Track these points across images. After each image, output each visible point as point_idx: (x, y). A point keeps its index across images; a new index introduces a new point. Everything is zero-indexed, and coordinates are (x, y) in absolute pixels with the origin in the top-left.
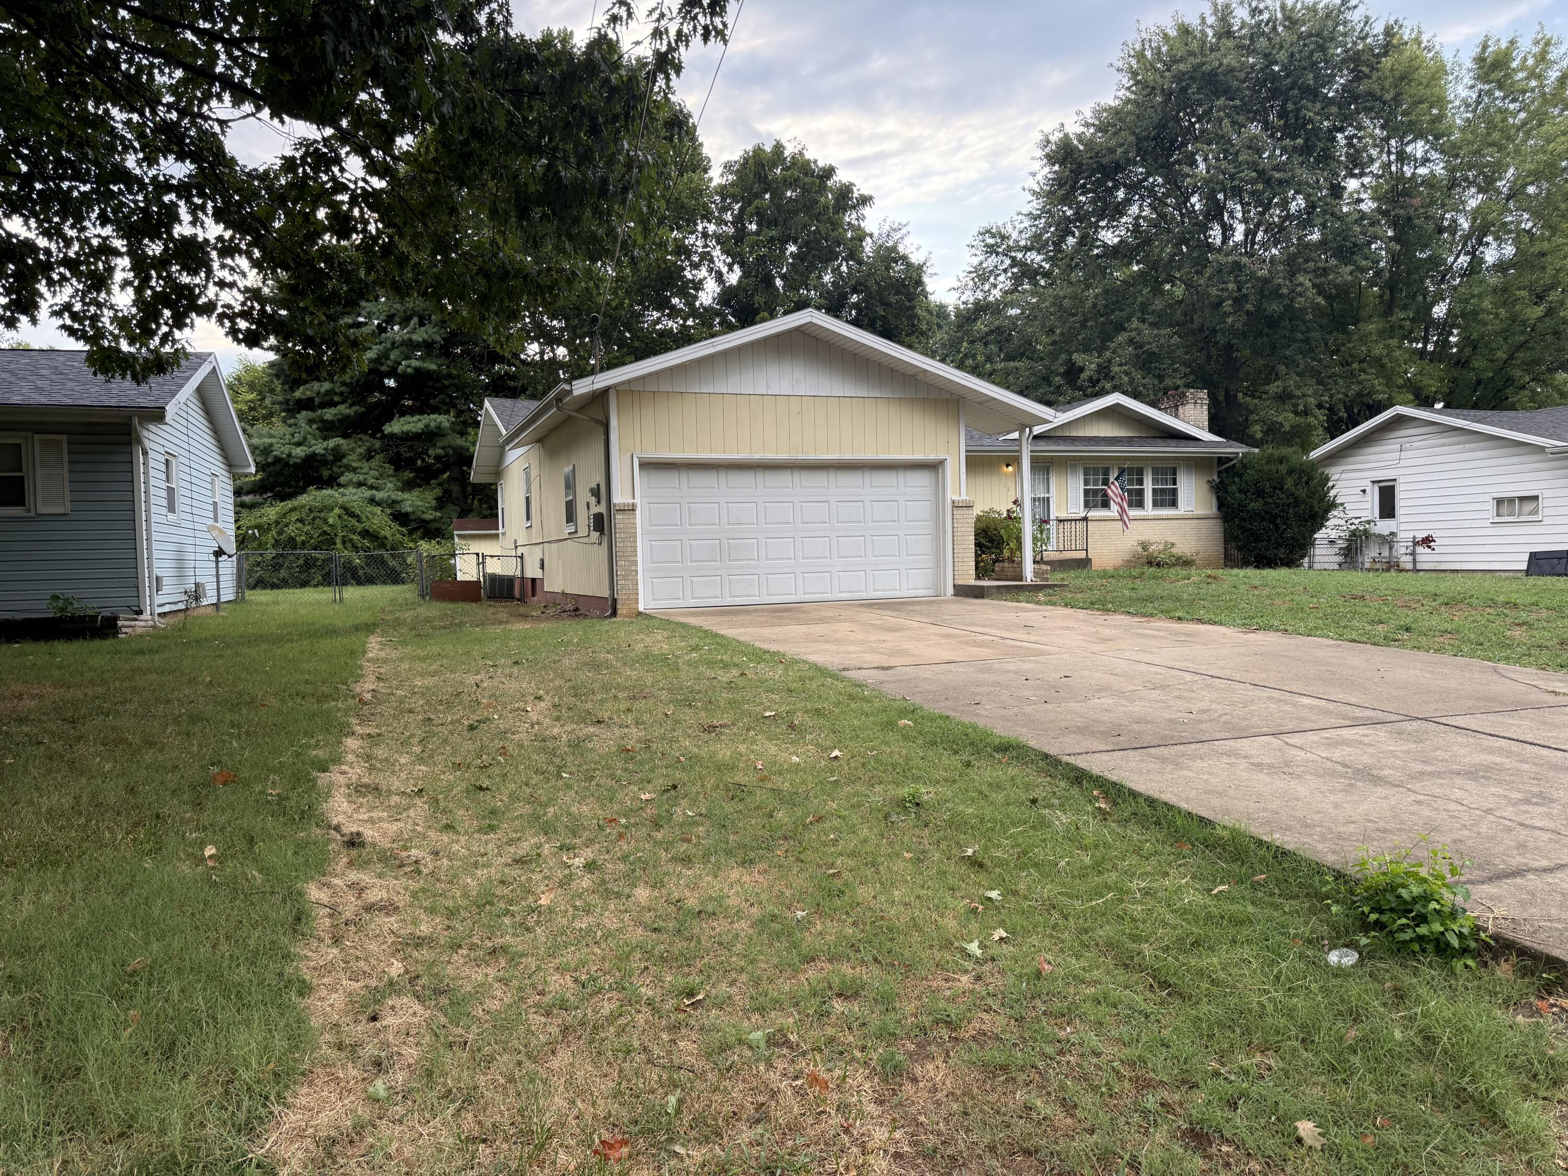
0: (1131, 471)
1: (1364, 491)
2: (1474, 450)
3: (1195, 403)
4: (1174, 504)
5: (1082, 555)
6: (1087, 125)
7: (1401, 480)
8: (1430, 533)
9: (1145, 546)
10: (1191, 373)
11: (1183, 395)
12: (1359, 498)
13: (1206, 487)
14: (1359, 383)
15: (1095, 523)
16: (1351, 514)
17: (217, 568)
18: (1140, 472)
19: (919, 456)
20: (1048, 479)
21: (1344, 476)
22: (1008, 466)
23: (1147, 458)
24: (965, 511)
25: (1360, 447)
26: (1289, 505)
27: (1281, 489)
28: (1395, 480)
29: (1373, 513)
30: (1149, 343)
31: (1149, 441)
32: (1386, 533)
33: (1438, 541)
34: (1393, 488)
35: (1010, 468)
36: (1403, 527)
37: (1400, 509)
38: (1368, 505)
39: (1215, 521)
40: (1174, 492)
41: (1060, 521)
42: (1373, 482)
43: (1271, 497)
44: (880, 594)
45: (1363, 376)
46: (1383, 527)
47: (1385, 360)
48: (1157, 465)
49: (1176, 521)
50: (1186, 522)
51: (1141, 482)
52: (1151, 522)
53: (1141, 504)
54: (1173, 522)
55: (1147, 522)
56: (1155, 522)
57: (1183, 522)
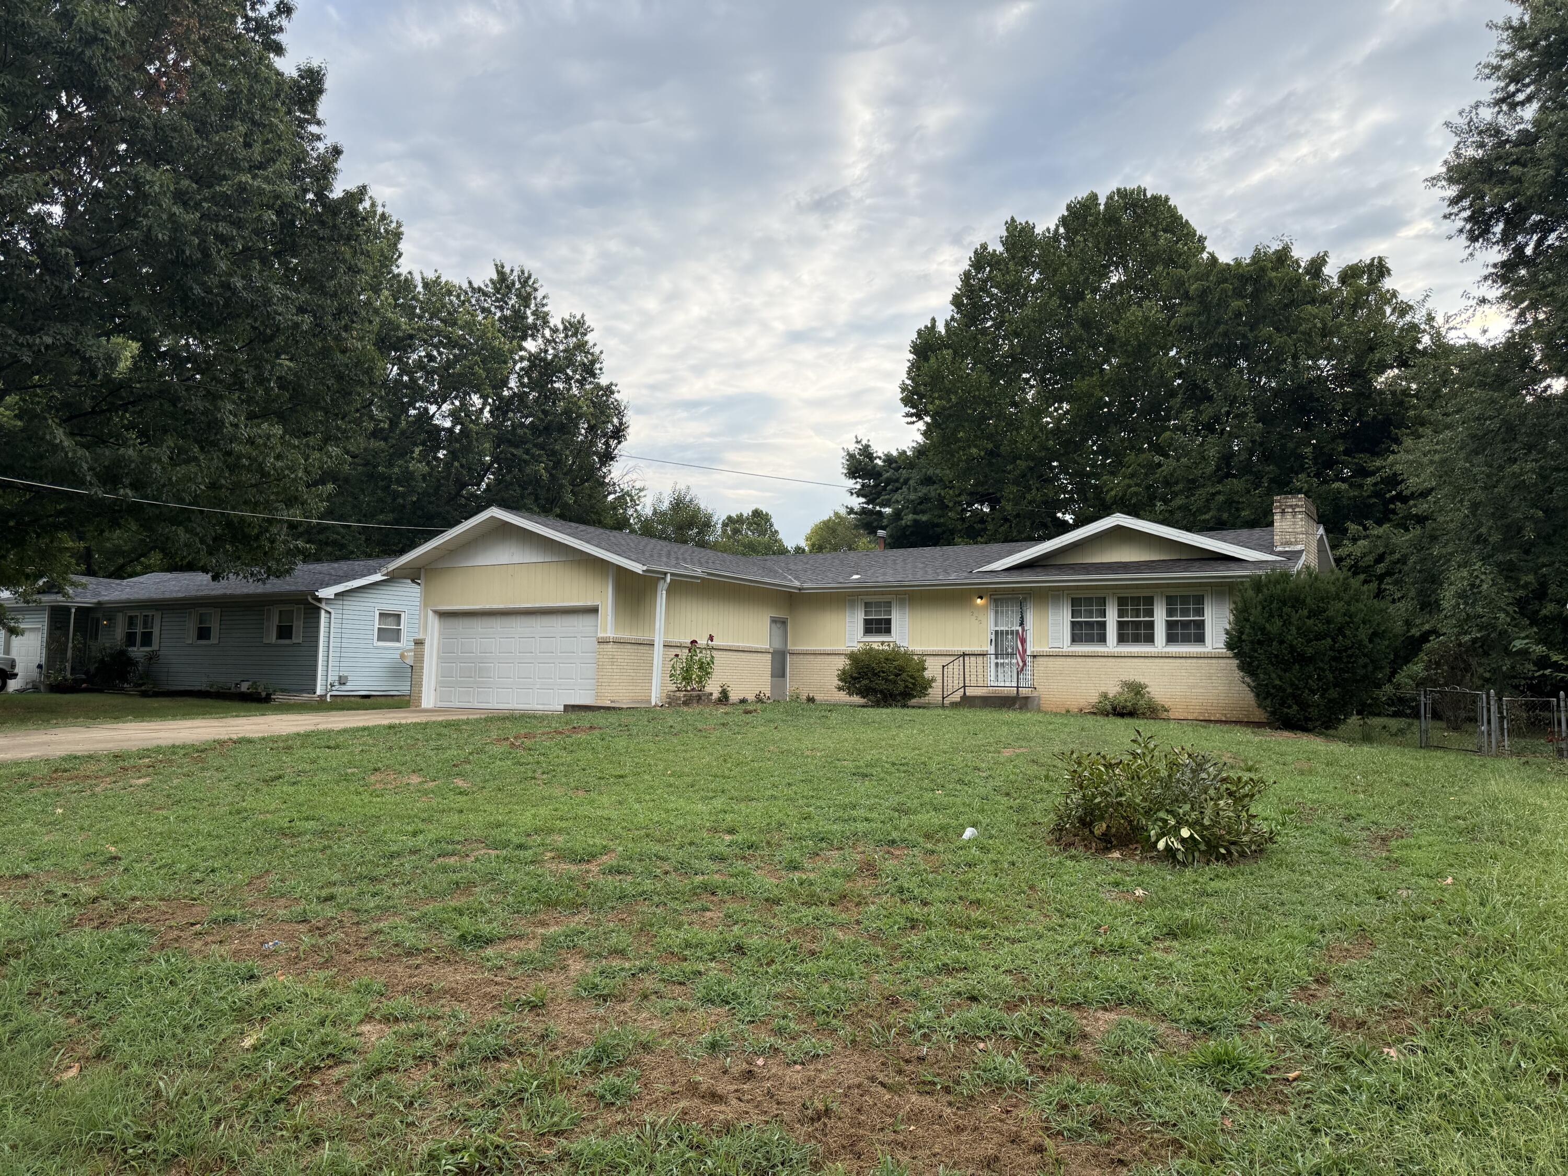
0: (1135, 601)
3: (1283, 512)
4: (1199, 639)
15: (1088, 660)
18: (1150, 601)
19: (581, 603)
22: (979, 598)
23: (1154, 586)
31: (1160, 565)
35: (981, 601)
40: (1202, 624)
48: (1172, 592)
49: (1195, 661)
50: (1209, 661)
51: (1150, 613)
52: (1157, 660)
53: (1150, 639)
54: (1189, 661)
55: (1151, 660)
56: (1162, 660)
57: (1206, 661)
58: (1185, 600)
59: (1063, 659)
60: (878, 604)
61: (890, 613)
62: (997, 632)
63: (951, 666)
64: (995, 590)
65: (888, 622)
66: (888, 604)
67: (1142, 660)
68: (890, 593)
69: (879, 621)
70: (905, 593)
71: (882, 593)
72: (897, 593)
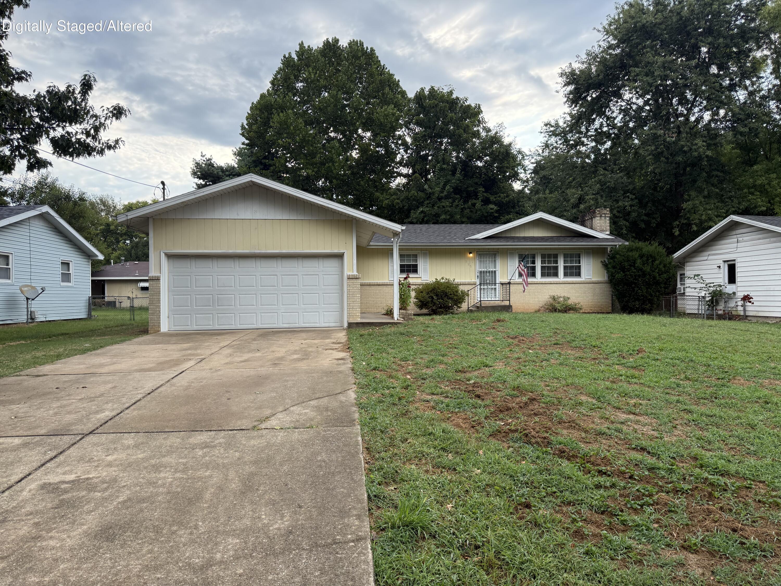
0: (549, 256)
1: (719, 267)
2: (775, 242)
3: (601, 216)
4: (578, 274)
5: (507, 303)
6: (583, 63)
7: (738, 260)
8: (748, 293)
9: (554, 298)
10: (636, 198)
11: (594, 212)
12: (717, 270)
13: (600, 265)
14: (749, 201)
15: (514, 285)
16: (708, 281)
17: (27, 304)
18: (556, 256)
19: (328, 251)
20: (495, 261)
21: (710, 257)
22: (470, 253)
23: (560, 249)
24: (355, 281)
25: (717, 241)
26: (639, 276)
27: (634, 266)
28: (734, 260)
29: (724, 280)
30: (609, 182)
31: (562, 239)
32: (731, 292)
33: (755, 299)
34: (734, 265)
35: (471, 255)
36: (739, 289)
37: (738, 279)
38: (721, 276)
39: (606, 285)
40: (579, 267)
41: (502, 284)
42: (725, 261)
43: (629, 271)
44: (307, 325)
45: (751, 197)
46: (730, 289)
47: (767, 187)
48: (567, 252)
49: (578, 285)
50: (585, 285)
51: (556, 262)
52: (562, 285)
53: (556, 275)
54: (576, 285)
55: (559, 285)
56: (564, 285)
57: (583, 285)
58: (571, 256)
59: (516, 285)
60: (409, 256)
61: (416, 261)
62: (481, 272)
63: (472, 290)
64: (479, 249)
65: (416, 266)
66: (416, 256)
67: (555, 285)
68: (417, 249)
69: (409, 266)
70: (426, 250)
71: (412, 250)
72: (421, 250)
